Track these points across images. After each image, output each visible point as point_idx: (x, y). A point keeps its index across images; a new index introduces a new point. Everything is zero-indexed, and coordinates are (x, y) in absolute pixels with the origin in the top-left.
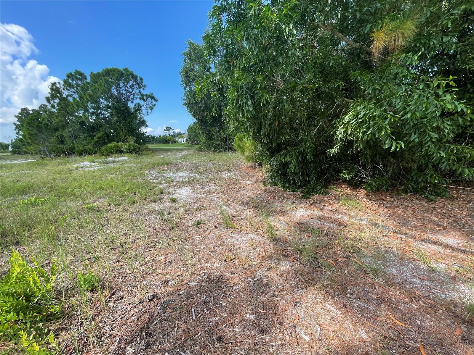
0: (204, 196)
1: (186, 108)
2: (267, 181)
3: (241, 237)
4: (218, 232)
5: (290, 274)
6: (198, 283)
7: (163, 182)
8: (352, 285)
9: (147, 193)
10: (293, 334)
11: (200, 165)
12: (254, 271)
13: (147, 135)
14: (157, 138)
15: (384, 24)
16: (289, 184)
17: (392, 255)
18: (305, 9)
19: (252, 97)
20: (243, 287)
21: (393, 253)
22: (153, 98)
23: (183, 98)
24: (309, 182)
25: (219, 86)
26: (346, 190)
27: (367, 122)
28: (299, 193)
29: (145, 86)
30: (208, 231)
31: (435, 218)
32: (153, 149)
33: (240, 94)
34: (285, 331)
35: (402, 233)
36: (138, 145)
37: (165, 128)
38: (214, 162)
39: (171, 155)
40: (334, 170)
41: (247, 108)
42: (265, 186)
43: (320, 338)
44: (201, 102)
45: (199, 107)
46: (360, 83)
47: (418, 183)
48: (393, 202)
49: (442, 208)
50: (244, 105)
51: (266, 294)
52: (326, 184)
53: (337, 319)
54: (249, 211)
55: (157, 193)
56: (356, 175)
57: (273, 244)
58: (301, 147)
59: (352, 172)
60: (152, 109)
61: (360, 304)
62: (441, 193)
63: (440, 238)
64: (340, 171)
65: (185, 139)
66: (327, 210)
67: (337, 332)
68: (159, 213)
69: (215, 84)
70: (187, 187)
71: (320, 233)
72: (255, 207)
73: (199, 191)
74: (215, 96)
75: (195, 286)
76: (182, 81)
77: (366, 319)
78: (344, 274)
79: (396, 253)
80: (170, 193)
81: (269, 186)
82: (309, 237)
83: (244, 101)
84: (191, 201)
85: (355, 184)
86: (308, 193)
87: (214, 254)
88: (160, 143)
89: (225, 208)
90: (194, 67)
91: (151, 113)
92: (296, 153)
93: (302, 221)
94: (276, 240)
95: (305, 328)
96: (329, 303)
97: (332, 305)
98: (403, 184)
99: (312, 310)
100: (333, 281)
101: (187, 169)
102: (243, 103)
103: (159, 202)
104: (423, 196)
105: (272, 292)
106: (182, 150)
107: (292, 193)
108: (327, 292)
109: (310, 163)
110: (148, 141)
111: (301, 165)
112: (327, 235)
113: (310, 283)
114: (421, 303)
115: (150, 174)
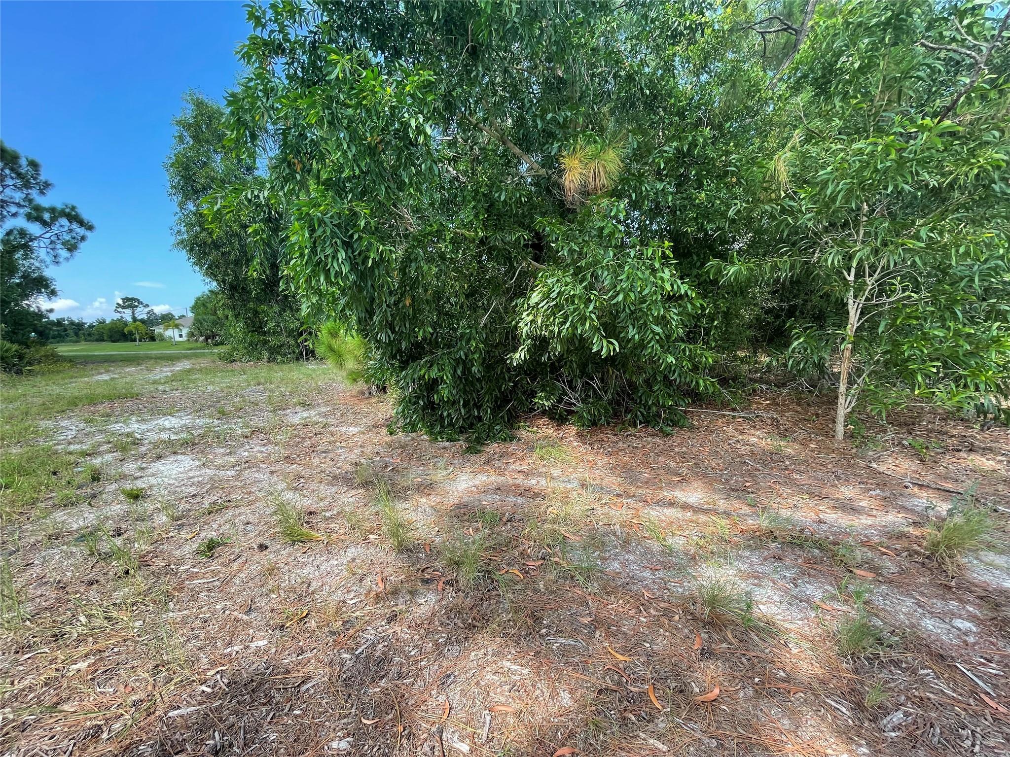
0: (233, 473)
1: (184, 254)
2: (396, 423)
3: (328, 560)
4: (268, 557)
5: (436, 619)
6: (200, 704)
7: (105, 447)
8: (551, 609)
9: (41, 484)
10: (436, 749)
11: (229, 394)
12: (356, 632)
13: (53, 317)
14: (91, 326)
15: (579, 147)
16: (442, 427)
17: (613, 538)
18: (450, 92)
19: (347, 245)
20: (326, 679)
21: (614, 534)
22: (73, 217)
23: (176, 229)
24: (479, 419)
25: (270, 213)
26: (546, 429)
27: (563, 306)
28: (461, 442)
29: (47, 185)
30: (240, 561)
31: (672, 464)
32: (75, 357)
33: (320, 237)
34: (419, 749)
35: (628, 496)
36: (15, 347)
37: (121, 302)
38: (268, 386)
39: (138, 372)
40: (524, 393)
41: (337, 268)
42: (391, 434)
43: (491, 736)
44: (231, 243)
45: (223, 254)
46: (550, 238)
47: (649, 408)
48: (617, 442)
49: (680, 445)
50: (330, 260)
51: (381, 678)
52: (512, 421)
53: (523, 685)
54: (349, 495)
55: (78, 480)
56: (560, 401)
57: (402, 560)
58: (460, 349)
59: (553, 394)
60: (72, 248)
61: (563, 641)
62: (679, 420)
63: (680, 495)
64: (533, 394)
65: (185, 332)
66: (513, 471)
67: (521, 712)
68: (82, 538)
69: (258, 205)
70: (184, 454)
71: (495, 520)
72: (366, 484)
73: (218, 461)
74: (256, 233)
75: (190, 715)
76: (173, 187)
77: (571, 668)
78: (536, 591)
79: (619, 533)
80: (124, 477)
81: (400, 434)
82: (477, 530)
83: (329, 251)
84: (192, 490)
85: (560, 416)
86: (480, 441)
87: (253, 615)
88: (103, 340)
89: (289, 495)
90: (208, 158)
91: (67, 259)
92: (452, 361)
93: (465, 499)
94: (409, 550)
95: (462, 726)
96: (509, 657)
97: (514, 661)
98: (630, 411)
99: (477, 684)
100: (517, 610)
101: (186, 408)
102: (326, 257)
103: (85, 507)
104: (656, 428)
105: (394, 669)
106: (172, 359)
107: (447, 444)
108: (506, 635)
109: (478, 380)
110: (60, 336)
111: (462, 386)
112: (510, 521)
113: (474, 627)
114: (652, 611)
115: (57, 430)
